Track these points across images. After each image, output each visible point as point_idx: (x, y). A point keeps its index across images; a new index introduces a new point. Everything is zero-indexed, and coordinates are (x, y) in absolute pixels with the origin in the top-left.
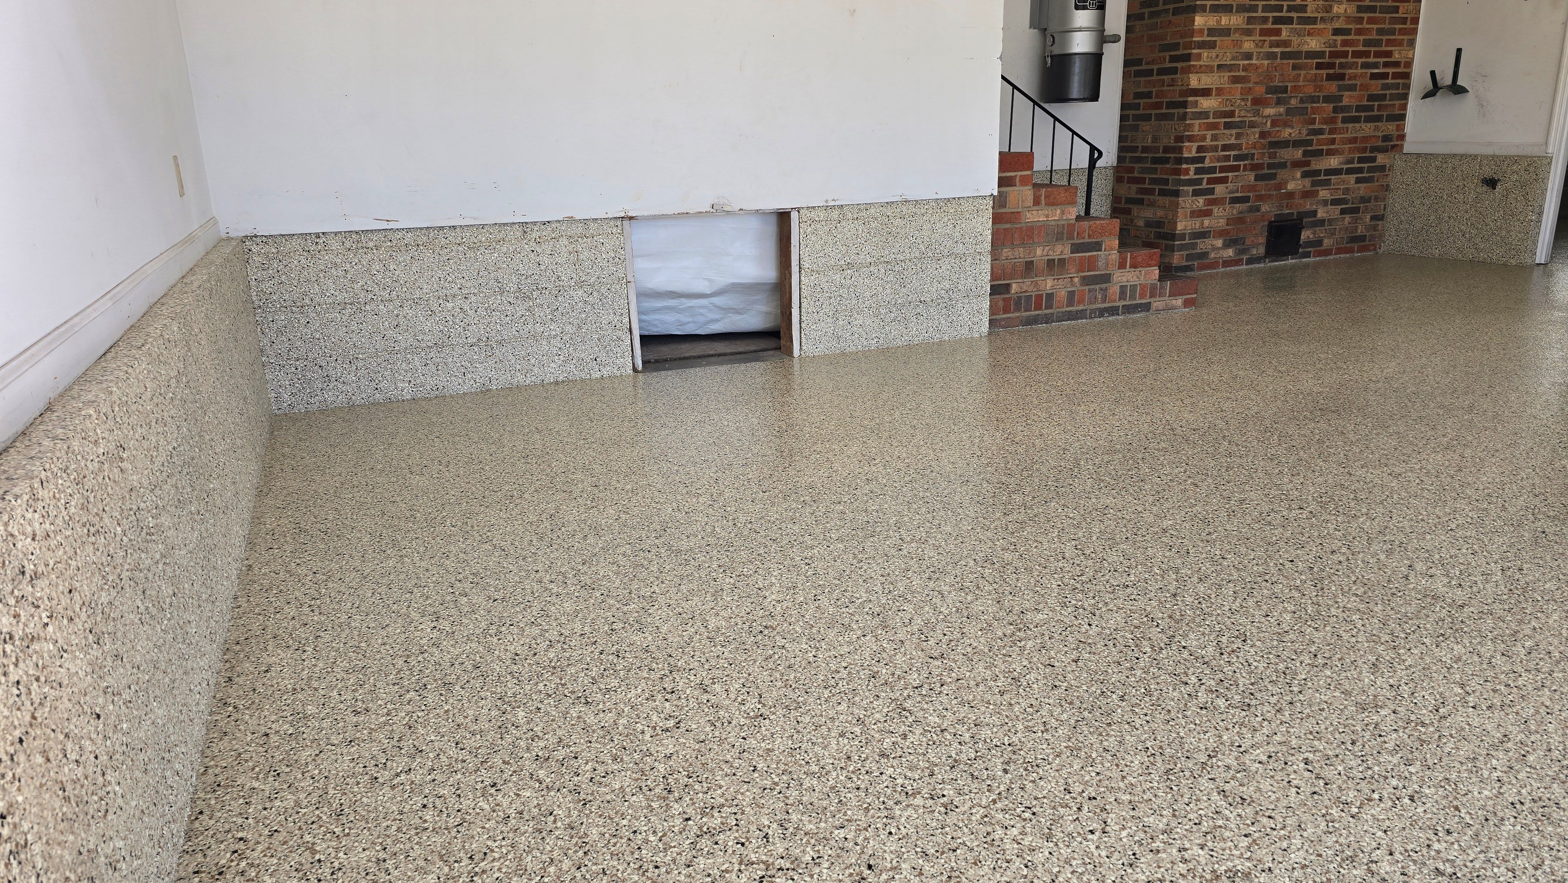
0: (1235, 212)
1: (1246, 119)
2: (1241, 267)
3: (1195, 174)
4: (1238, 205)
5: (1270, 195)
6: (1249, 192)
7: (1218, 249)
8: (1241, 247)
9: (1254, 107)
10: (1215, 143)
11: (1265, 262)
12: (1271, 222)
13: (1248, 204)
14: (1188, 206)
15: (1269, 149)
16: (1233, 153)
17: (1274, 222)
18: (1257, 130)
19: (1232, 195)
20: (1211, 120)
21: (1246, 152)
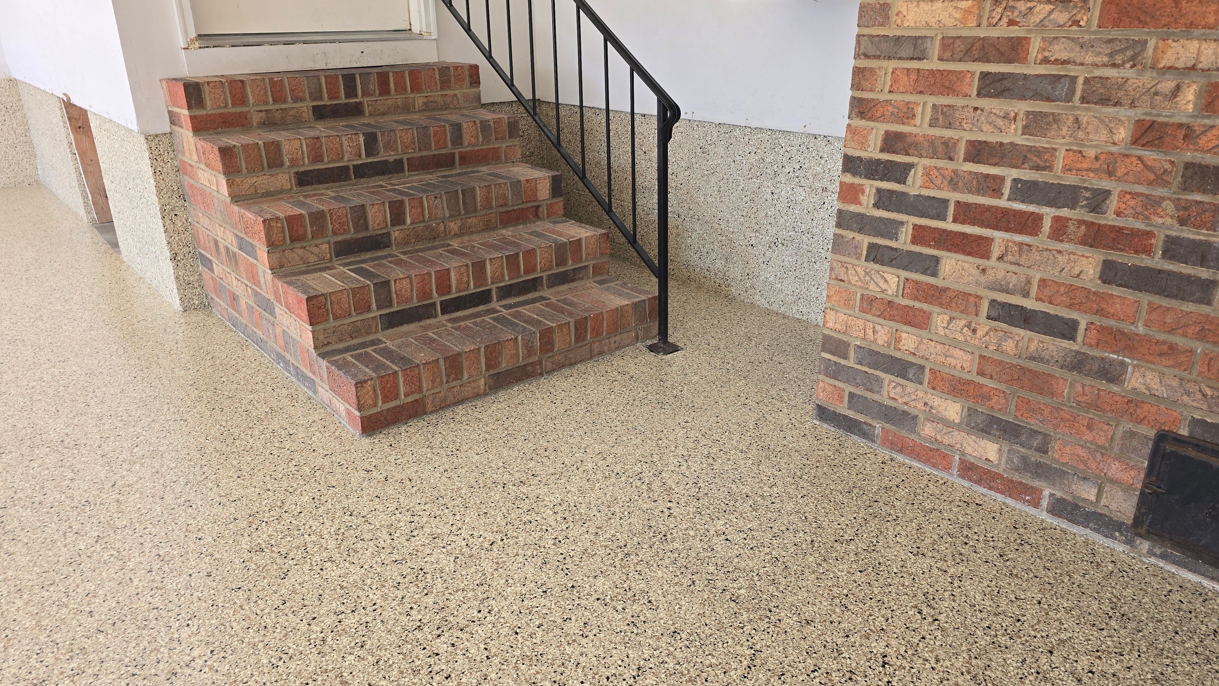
0: (1009, 346)
1: (1072, 71)
2: (1031, 511)
3: (876, 206)
4: (1022, 332)
5: (1172, 347)
6: (1071, 306)
7: (948, 423)
8: (1035, 457)
9: (1115, 33)
10: (947, 133)
11: (1129, 542)
12: (1162, 437)
13: (1066, 344)
14: (854, 279)
15: (1185, 188)
16: (1011, 174)
17: (1179, 440)
18: (1124, 113)
19: (1002, 297)
20: (932, 64)
21: (1070, 180)
